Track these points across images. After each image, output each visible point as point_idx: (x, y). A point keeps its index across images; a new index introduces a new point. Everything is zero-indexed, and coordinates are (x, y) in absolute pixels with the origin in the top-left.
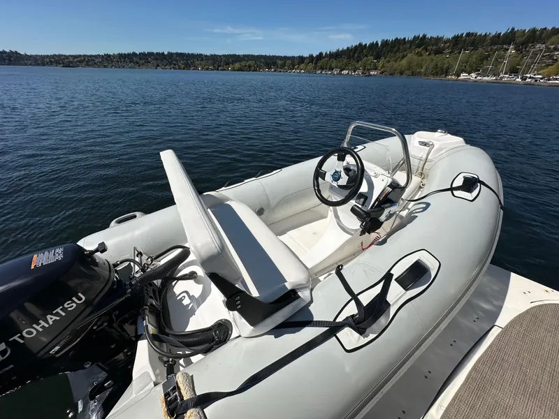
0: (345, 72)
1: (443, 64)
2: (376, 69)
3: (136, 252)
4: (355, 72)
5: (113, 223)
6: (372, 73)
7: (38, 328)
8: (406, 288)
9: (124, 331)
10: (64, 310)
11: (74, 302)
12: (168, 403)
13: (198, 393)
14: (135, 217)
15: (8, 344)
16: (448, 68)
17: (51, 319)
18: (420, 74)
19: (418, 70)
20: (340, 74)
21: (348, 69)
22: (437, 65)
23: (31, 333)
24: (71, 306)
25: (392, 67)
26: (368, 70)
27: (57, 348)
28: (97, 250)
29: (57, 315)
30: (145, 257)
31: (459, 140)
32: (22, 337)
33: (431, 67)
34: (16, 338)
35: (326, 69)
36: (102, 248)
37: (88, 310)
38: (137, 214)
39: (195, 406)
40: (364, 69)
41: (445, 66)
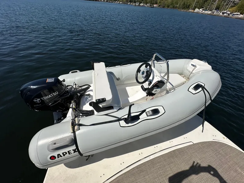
0: (142, 4)
1: (187, 3)
2: (156, 3)
3: (75, 84)
4: (146, 5)
5: (70, 73)
6: (155, 6)
7: (47, 97)
8: (147, 116)
9: (67, 105)
10: (53, 95)
11: (55, 93)
12: (72, 123)
13: (80, 123)
14: (77, 72)
15: (40, 99)
16: (189, 5)
17: (50, 96)
18: (176, 7)
19: (176, 5)
20: (139, 5)
21: (143, 3)
22: (184, 3)
23: (45, 98)
24: (55, 94)
25: (164, 3)
26: (153, 4)
27: (51, 104)
28: (62, 81)
29: (51, 95)
30: (77, 86)
31: (209, 67)
32: (43, 98)
33: (182, 4)
34: (42, 98)
35: (133, 2)
36: (64, 81)
37: (59, 97)
38: (78, 71)
39: (78, 125)
40: (151, 4)
41: (188, 4)
